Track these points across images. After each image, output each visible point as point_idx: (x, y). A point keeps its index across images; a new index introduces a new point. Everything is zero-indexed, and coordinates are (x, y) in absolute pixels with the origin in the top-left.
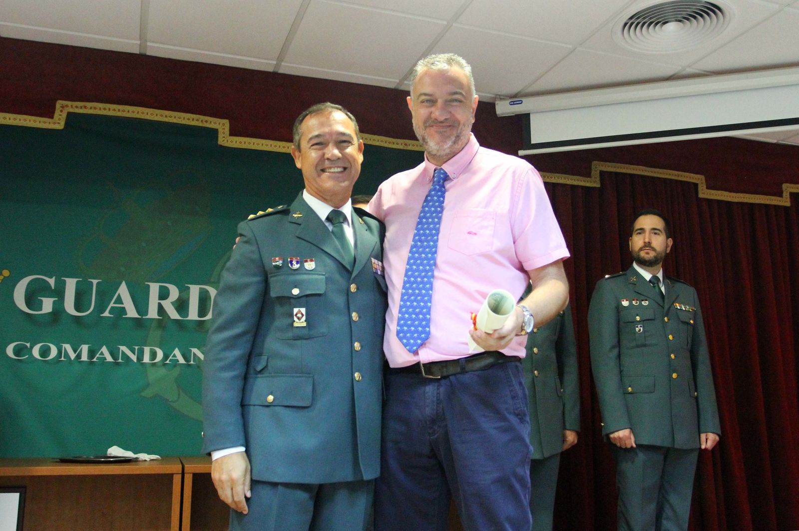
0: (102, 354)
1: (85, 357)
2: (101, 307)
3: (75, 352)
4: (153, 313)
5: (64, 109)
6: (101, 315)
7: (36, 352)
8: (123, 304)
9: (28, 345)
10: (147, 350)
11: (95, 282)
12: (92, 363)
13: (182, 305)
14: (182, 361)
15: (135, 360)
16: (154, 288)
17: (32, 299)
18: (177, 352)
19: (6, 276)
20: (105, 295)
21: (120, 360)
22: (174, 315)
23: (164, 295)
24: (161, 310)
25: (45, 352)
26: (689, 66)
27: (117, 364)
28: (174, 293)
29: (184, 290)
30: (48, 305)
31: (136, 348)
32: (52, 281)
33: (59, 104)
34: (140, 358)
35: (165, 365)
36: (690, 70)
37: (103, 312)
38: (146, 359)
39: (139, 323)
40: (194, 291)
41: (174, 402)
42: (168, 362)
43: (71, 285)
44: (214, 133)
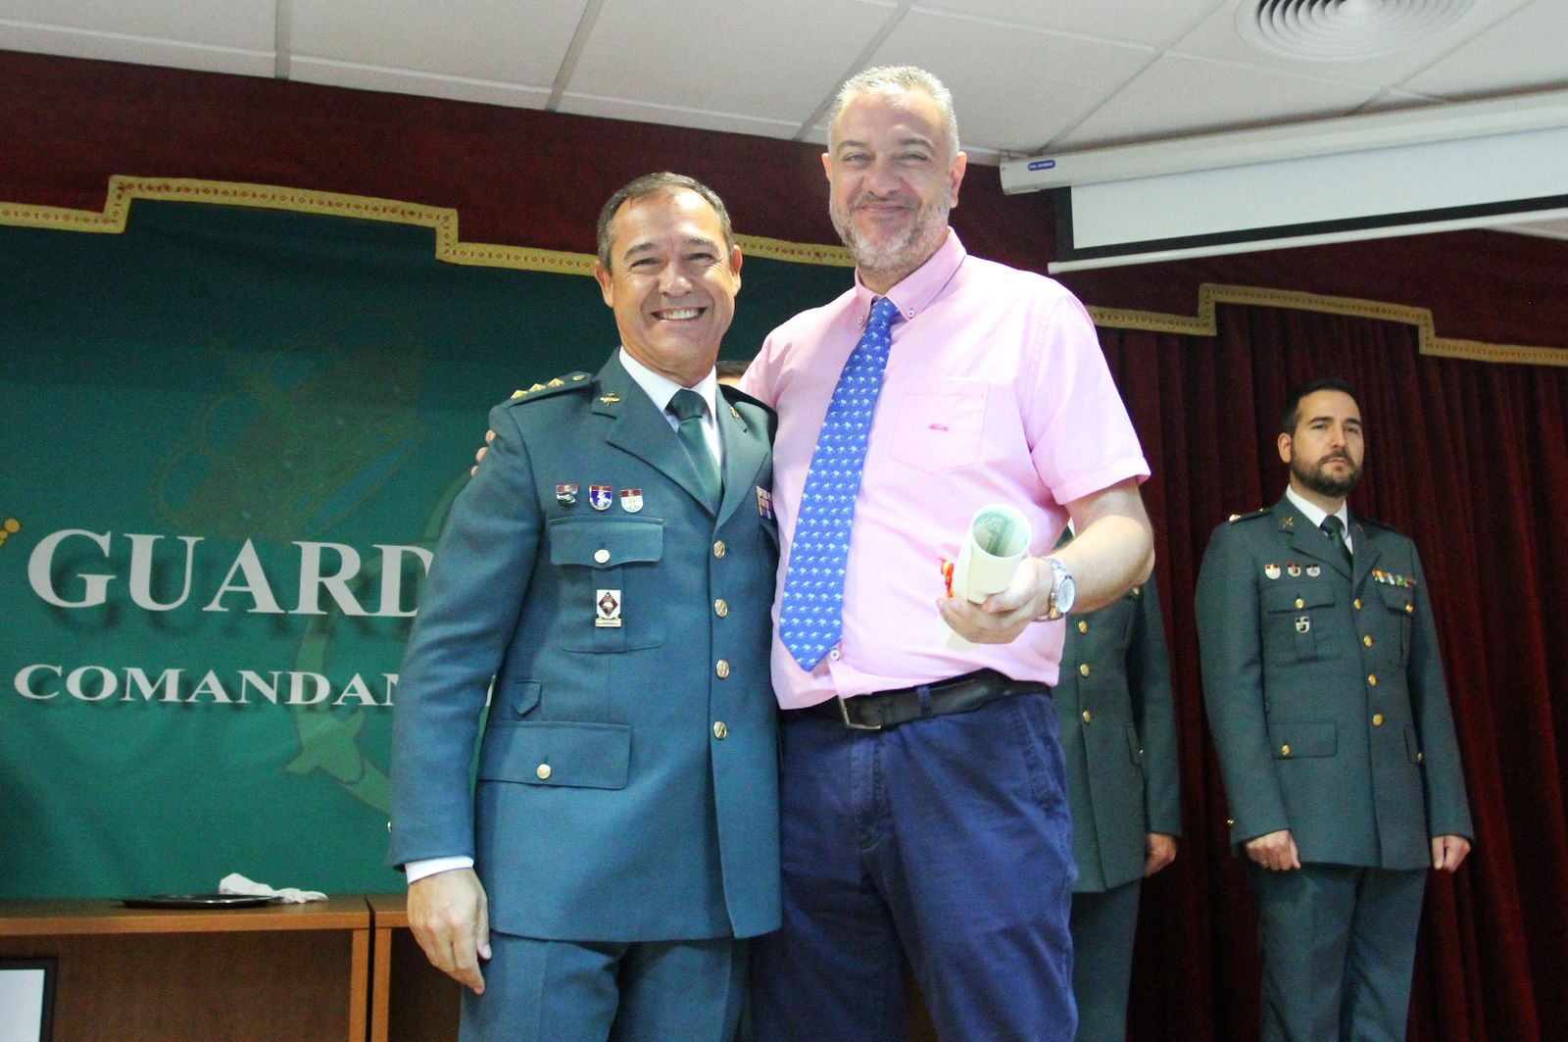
0: (206, 687)
1: (172, 695)
2: (204, 593)
3: (152, 683)
4: (308, 604)
5: (123, 194)
6: (205, 609)
7: (74, 685)
8: (247, 585)
9: (59, 670)
10: (297, 679)
11: (191, 542)
12: (187, 706)
13: (366, 587)
14: (368, 700)
15: (274, 700)
16: (311, 554)
17: (64, 577)
18: (357, 682)
19: (11, 531)
20: (211, 567)
21: (243, 700)
22: (350, 606)
23: (330, 566)
24: (325, 597)
25: (92, 685)
26: (1395, 86)
27: (236, 707)
28: (351, 561)
29: (371, 557)
30: (96, 589)
31: (276, 674)
32: (104, 542)
33: (115, 181)
34: (283, 695)
35: (333, 708)
36: (1396, 95)
37: (208, 602)
38: (297, 697)
39: (280, 625)
40: (392, 558)
41: (352, 783)
42: (339, 702)
43: (143, 548)
44: (428, 236)
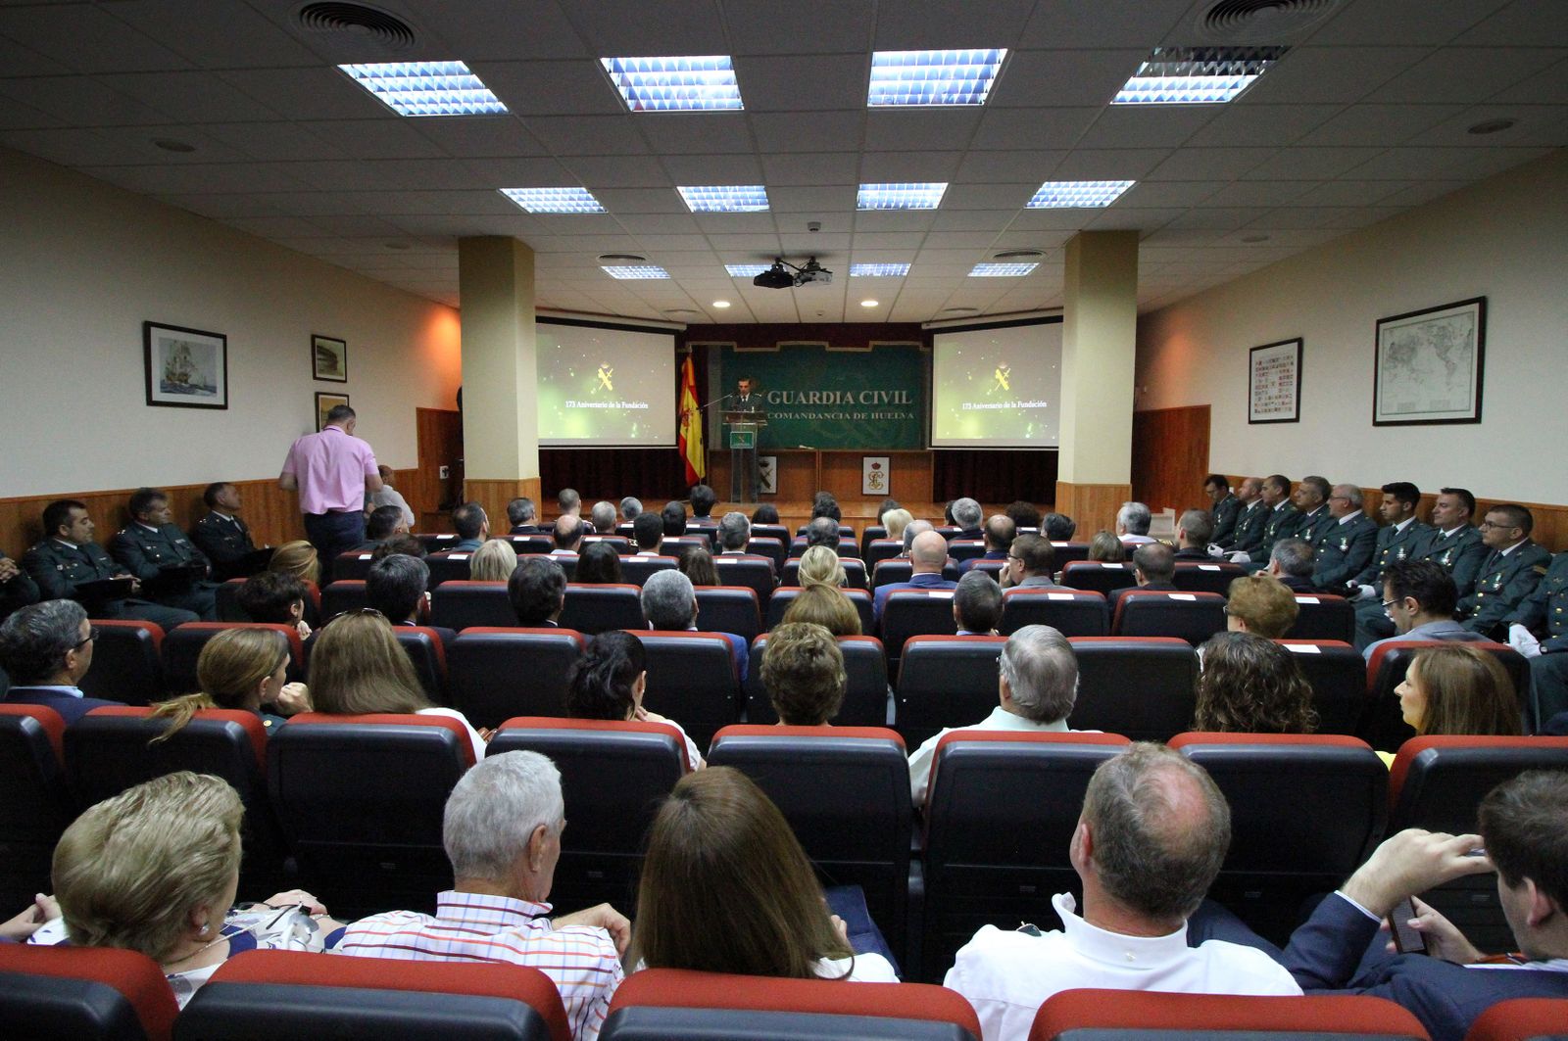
0: (796, 416)
1: (791, 417)
2: (795, 400)
4: (811, 402)
5: (780, 344)
6: (795, 403)
7: (776, 416)
8: (801, 399)
10: (810, 414)
11: (792, 392)
12: (793, 419)
13: (821, 399)
14: (821, 418)
16: (811, 394)
17: (773, 399)
20: (796, 396)
22: (818, 402)
23: (814, 396)
24: (814, 401)
25: (779, 416)
27: (801, 419)
28: (818, 395)
29: (821, 394)
30: (778, 400)
31: (807, 414)
32: (779, 393)
36: (988, 313)
39: (807, 406)
40: (825, 394)
43: (785, 393)
44: (824, 347)
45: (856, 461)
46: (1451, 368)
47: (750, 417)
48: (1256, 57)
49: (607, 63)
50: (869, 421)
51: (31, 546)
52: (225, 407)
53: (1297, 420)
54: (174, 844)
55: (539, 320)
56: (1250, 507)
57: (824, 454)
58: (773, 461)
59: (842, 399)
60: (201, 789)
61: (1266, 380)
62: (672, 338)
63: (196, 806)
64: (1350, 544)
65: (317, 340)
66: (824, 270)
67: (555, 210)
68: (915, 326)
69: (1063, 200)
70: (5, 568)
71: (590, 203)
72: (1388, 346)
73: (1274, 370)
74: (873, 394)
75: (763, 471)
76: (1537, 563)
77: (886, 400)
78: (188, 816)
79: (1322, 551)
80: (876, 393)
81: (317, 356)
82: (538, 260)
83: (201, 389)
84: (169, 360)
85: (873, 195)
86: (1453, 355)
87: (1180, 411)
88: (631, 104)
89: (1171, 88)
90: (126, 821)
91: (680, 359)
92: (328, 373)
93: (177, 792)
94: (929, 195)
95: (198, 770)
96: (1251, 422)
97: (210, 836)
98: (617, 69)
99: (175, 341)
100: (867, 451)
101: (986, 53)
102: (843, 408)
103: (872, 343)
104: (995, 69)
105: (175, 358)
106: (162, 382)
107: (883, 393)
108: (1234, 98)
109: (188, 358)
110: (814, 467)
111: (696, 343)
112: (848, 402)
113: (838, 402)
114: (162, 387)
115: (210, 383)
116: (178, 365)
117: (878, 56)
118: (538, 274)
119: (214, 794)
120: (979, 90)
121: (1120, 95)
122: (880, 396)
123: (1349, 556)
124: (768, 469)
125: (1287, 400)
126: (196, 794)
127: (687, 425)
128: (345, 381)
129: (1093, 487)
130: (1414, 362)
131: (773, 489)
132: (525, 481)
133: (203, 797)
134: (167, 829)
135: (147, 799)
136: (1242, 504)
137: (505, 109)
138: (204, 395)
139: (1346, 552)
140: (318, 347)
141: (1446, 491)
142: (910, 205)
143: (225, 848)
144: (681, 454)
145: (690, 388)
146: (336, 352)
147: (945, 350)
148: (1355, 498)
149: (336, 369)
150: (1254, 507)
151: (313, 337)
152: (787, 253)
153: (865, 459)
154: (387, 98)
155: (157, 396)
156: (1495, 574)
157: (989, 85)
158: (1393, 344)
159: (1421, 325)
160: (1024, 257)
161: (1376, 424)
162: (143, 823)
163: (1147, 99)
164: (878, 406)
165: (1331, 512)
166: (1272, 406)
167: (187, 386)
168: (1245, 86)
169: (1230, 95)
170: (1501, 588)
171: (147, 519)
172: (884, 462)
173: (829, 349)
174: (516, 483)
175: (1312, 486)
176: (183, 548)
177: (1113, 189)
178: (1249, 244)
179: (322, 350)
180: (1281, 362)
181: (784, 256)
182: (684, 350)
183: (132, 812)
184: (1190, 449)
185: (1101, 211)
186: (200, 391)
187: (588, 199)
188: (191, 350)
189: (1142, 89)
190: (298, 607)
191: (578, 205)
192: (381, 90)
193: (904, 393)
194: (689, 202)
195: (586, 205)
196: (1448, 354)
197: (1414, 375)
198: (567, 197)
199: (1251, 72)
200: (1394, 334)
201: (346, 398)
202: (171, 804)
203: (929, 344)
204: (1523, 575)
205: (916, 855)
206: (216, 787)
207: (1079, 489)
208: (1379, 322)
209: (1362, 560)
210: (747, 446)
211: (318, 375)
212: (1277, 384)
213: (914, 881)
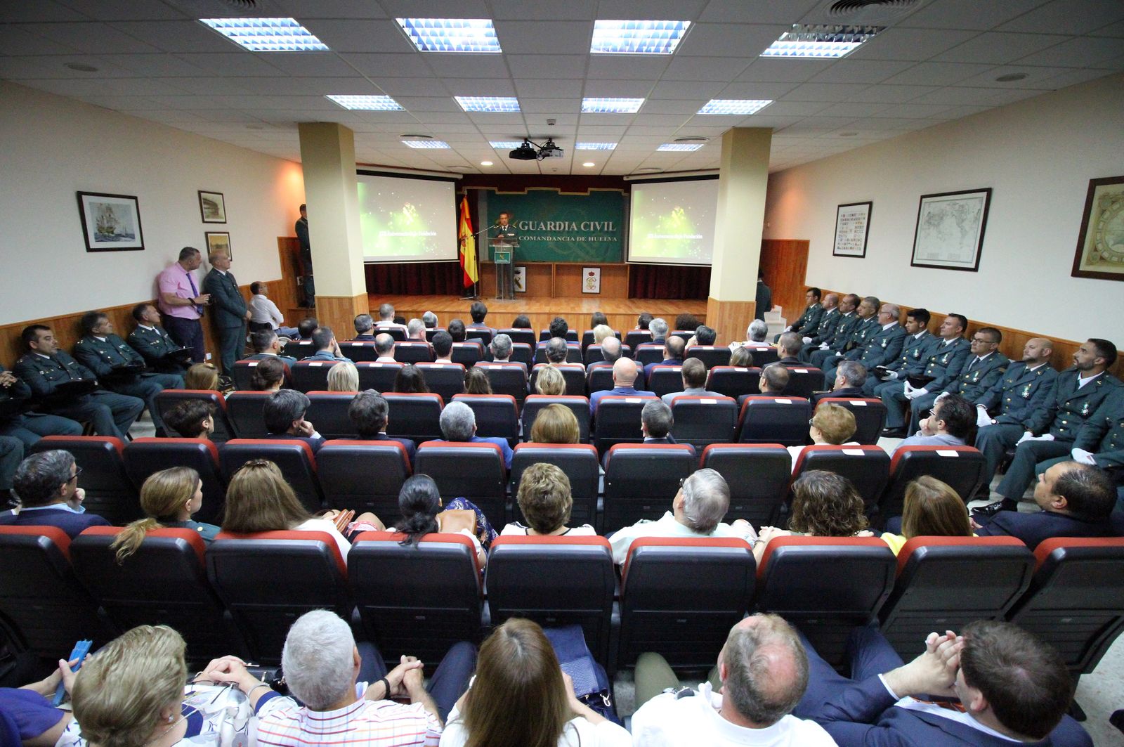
2: (538, 227)
4: (549, 229)
5: (527, 189)
7: (525, 238)
8: (542, 227)
10: (548, 237)
11: (536, 222)
13: (555, 227)
14: (556, 240)
15: (546, 240)
16: (549, 223)
17: (523, 226)
20: (538, 225)
22: (553, 229)
23: (551, 225)
24: (551, 228)
25: (527, 238)
26: (672, 167)
28: (553, 224)
29: (555, 223)
30: (526, 228)
31: (546, 237)
32: (527, 222)
36: (669, 170)
37: (538, 229)
39: (546, 231)
40: (558, 223)
43: (531, 223)
44: (557, 192)
45: (579, 270)
46: (964, 233)
47: (508, 241)
48: (862, 32)
49: (401, 22)
50: (587, 241)
51: (19, 358)
52: (142, 248)
53: (863, 256)
54: (147, 677)
55: (359, 172)
56: (829, 312)
57: (557, 265)
58: (523, 270)
59: (569, 227)
60: (157, 637)
61: (847, 228)
62: (453, 184)
63: (156, 650)
64: (888, 343)
65: (202, 194)
66: (557, 148)
67: (367, 108)
68: (619, 178)
69: (723, 110)
70: (6, 379)
71: (393, 105)
72: (926, 214)
73: (852, 222)
74: (590, 224)
75: (516, 276)
76: (1001, 366)
77: (599, 228)
78: (153, 657)
79: (870, 346)
80: (592, 223)
81: (204, 206)
82: (356, 137)
83: (123, 236)
84: (99, 219)
85: (591, 104)
86: (966, 225)
87: (789, 242)
88: (420, 48)
89: (803, 47)
90: (113, 668)
91: (459, 200)
92: (213, 218)
93: (143, 642)
94: (631, 105)
95: (153, 624)
96: (835, 255)
97: (168, 667)
98: (409, 25)
99: (101, 204)
100: (587, 264)
101: (675, 23)
102: (570, 233)
103: (590, 189)
104: (681, 34)
105: (103, 217)
106: (96, 234)
107: (597, 223)
108: (844, 56)
109: (112, 216)
110: (551, 274)
111: (469, 188)
112: (573, 229)
113: (567, 229)
114: (96, 238)
115: (129, 232)
116: (105, 222)
117: (597, 22)
118: (356, 144)
119: (166, 640)
120: (668, 45)
121: (767, 51)
122: (595, 225)
123: (886, 352)
124: (519, 275)
125: (858, 243)
126: (155, 641)
127: (465, 246)
128: (225, 223)
129: (732, 303)
130: (941, 226)
131: (524, 290)
132: (356, 297)
133: (160, 643)
134: (141, 668)
135: (125, 650)
136: (824, 310)
137: (327, 47)
138: (126, 241)
139: (885, 348)
140: (204, 199)
141: (952, 315)
142: (618, 110)
143: (178, 673)
144: (462, 265)
145: (466, 219)
146: (217, 202)
147: (638, 195)
148: (895, 313)
149: (218, 214)
150: (831, 313)
151: (200, 192)
152: (532, 136)
153: (584, 269)
154: (239, 40)
155: (93, 245)
156: (975, 372)
157: (675, 42)
158: (929, 213)
159: (948, 202)
160: (695, 141)
161: (913, 265)
162: (125, 666)
163: (786, 54)
164: (593, 232)
165: (879, 322)
166: (849, 246)
167: (113, 235)
168: (852, 49)
169: (841, 54)
170: (978, 381)
171: (98, 332)
172: (597, 271)
173: (560, 193)
174: (351, 299)
175: (869, 304)
176: (125, 351)
177: (757, 104)
178: (844, 137)
179: (207, 202)
180: (857, 216)
181: (530, 137)
182: (461, 193)
183: (117, 660)
184: (795, 268)
185: (749, 116)
186: (124, 238)
187: (390, 102)
188: (113, 209)
189: (783, 48)
190: (209, 421)
191: (383, 105)
192: (233, 35)
193: (611, 223)
194: (463, 106)
195: (389, 106)
196: (964, 224)
197: (940, 236)
198: (375, 101)
199: (858, 41)
200: (931, 206)
201: (227, 235)
202: (141, 651)
203: (628, 191)
204: (992, 374)
205: (616, 599)
206: (167, 634)
207: (722, 304)
208: (923, 197)
209: (895, 353)
210: (506, 262)
211: (206, 220)
212: (853, 231)
213: (615, 616)
